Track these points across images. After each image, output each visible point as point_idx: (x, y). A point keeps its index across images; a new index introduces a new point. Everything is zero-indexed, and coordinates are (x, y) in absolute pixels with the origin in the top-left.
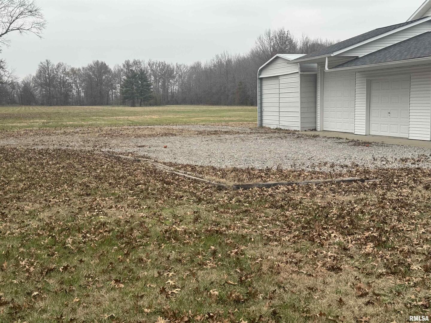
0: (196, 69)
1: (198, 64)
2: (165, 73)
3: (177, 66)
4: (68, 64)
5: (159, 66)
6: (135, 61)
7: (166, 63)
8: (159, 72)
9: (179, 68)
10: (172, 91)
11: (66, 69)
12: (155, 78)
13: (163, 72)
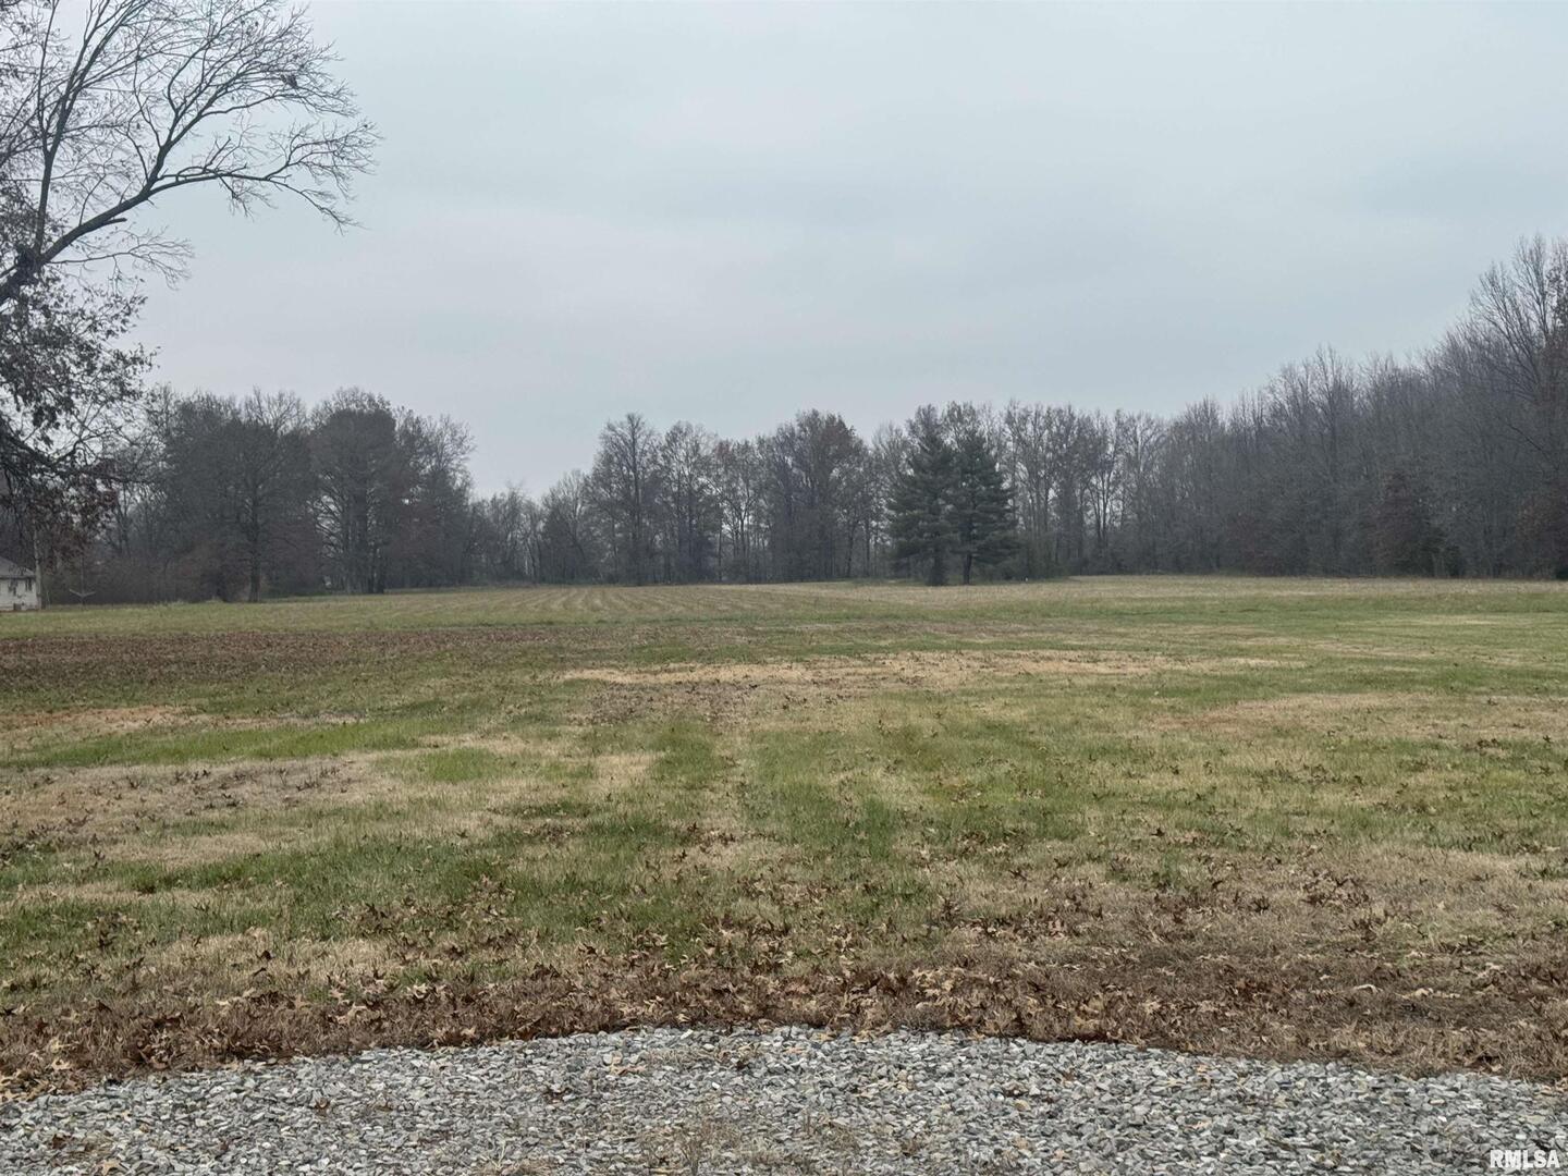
0: (1196, 432)
1: (1206, 412)
2: (1073, 449)
3: (1120, 424)
4: (707, 429)
5: (1049, 426)
6: (953, 409)
7: (1076, 414)
8: (1048, 449)
9: (1126, 430)
10: (1098, 522)
11: (702, 447)
12: (1031, 473)
13: (1061, 447)
